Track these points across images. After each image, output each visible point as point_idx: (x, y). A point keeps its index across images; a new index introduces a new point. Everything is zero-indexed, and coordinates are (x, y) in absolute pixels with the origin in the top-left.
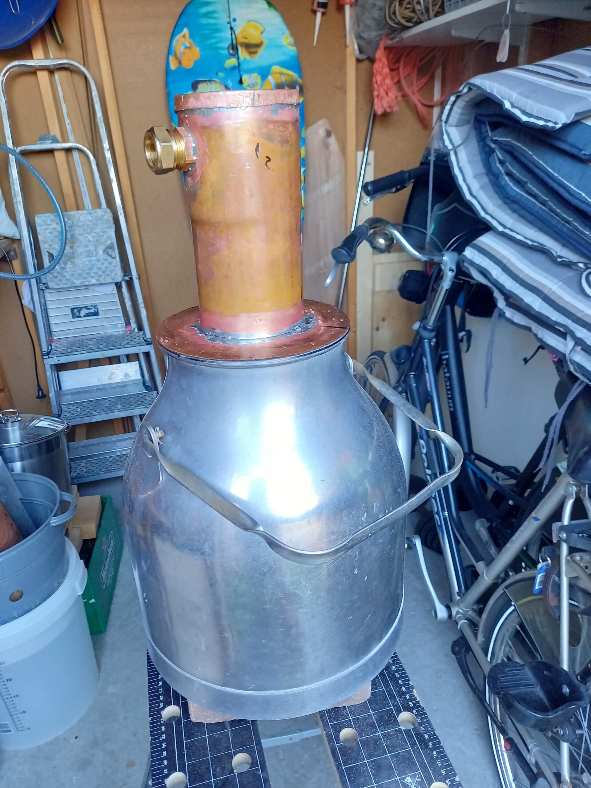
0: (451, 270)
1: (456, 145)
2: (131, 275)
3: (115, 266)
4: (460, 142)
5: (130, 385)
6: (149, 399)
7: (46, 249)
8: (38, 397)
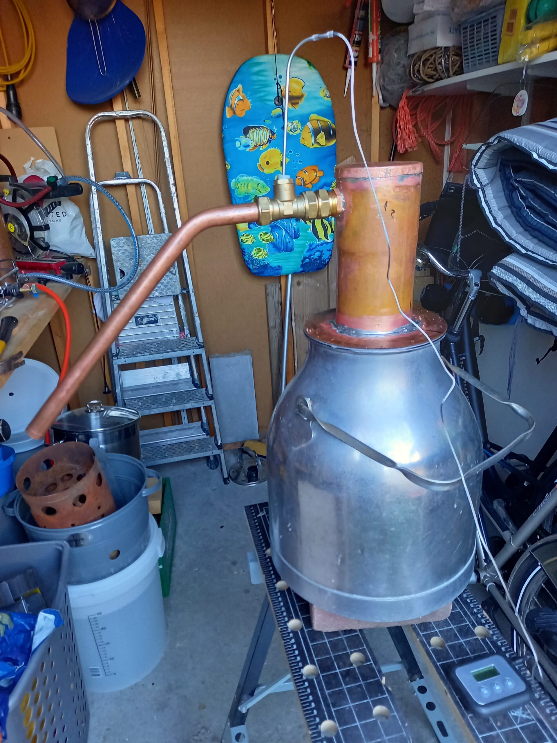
0: (476, 285)
1: (484, 184)
2: (189, 289)
3: (175, 281)
4: (487, 182)
5: (181, 383)
6: (200, 395)
7: (118, 266)
8: (105, 393)
